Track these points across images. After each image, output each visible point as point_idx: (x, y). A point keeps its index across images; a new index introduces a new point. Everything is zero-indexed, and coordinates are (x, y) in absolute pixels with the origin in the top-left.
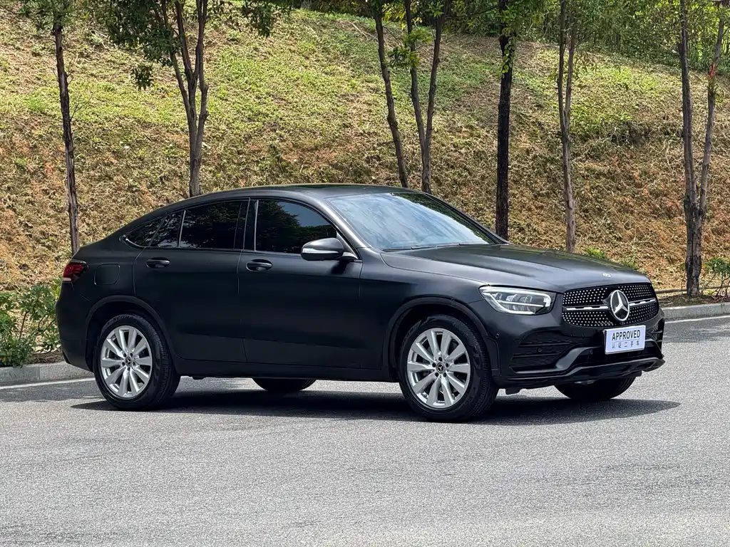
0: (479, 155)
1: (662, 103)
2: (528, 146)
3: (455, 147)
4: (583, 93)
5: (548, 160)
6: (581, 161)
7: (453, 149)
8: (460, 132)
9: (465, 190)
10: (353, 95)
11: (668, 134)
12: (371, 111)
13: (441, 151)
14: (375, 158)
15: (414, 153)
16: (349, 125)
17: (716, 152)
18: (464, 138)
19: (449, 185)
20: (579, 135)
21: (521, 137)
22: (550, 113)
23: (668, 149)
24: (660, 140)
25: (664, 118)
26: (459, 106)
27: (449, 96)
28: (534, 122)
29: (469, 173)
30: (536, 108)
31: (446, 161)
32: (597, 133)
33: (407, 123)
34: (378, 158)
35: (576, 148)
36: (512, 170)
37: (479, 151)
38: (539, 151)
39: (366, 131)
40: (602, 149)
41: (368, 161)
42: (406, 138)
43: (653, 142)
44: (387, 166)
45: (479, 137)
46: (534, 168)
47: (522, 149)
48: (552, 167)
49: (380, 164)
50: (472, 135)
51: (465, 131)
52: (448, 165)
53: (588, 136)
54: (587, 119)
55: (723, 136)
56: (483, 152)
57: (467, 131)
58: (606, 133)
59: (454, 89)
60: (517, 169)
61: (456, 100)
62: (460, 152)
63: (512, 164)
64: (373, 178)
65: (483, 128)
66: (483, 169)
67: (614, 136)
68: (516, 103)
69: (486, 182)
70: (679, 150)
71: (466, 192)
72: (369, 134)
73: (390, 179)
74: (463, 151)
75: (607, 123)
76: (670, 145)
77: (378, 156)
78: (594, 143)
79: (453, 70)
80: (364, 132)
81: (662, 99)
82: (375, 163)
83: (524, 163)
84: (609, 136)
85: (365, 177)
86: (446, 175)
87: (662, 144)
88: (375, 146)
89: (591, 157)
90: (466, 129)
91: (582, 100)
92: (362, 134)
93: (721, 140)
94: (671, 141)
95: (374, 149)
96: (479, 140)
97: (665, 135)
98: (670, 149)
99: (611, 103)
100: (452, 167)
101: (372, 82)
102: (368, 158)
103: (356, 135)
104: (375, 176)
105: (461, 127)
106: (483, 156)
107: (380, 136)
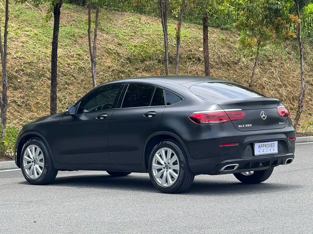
0: (81, 69)
1: (189, 43)
2: (110, 64)
3: (68, 65)
4: (146, 38)
5: (120, 72)
6: (140, 72)
7: (67, 66)
8: (73, 57)
9: (71, 87)
10: (15, 38)
11: (190, 59)
12: (23, 46)
13: (60, 67)
14: (21, 70)
15: (43, 68)
16: (9, 53)
17: (217, 68)
18: (74, 60)
19: (62, 85)
20: (140, 59)
21: (107, 60)
22: (125, 48)
23: (189, 67)
24: (185, 62)
25: (189, 51)
26: (75, 44)
27: (70, 39)
28: (115, 53)
29: (75, 78)
30: (118, 45)
31: (62, 72)
32: (150, 58)
33: (43, 52)
34: (23, 70)
35: (137, 66)
36: (100, 77)
37: (81, 67)
38: (116, 67)
39: (18, 57)
40: (152, 66)
41: (17, 72)
42: (41, 60)
43: (182, 63)
44: (27, 75)
45: (83, 60)
46: (112, 76)
47: (106, 66)
48: (123, 75)
49: (23, 73)
50: (79, 59)
51: (75, 57)
52: (63, 74)
53: (144, 60)
54: (145, 51)
55: (222, 60)
56: (84, 67)
57: (77, 57)
58: (155, 58)
59: (74, 36)
60: (102, 76)
61: (74, 41)
62: (71, 68)
63: (100, 74)
64: (19, 80)
65: (86, 55)
66: (83, 76)
67: (159, 60)
68: (107, 43)
69: (84, 83)
70: (196, 67)
71: (72, 88)
72: (20, 58)
73: (28, 81)
74: (72, 67)
75: (156, 53)
76: (191, 65)
77: (23, 69)
78: (147, 63)
79: (77, 26)
80: (17, 57)
81: (190, 41)
82: (21, 73)
83: (107, 73)
84: (156, 59)
85: (14, 80)
86: (61, 79)
87: (186, 64)
88: (22, 64)
89: (146, 71)
90: (76, 56)
91: (144, 41)
92: (15, 58)
93: (221, 62)
94: (191, 62)
95: (21, 66)
96: (83, 61)
97: (189, 59)
98: (191, 67)
99: (160, 43)
100: (65, 75)
101: (28, 31)
102: (17, 70)
103: (12, 59)
104: (20, 80)
105: (74, 55)
106: (83, 69)
107: (26, 59)
